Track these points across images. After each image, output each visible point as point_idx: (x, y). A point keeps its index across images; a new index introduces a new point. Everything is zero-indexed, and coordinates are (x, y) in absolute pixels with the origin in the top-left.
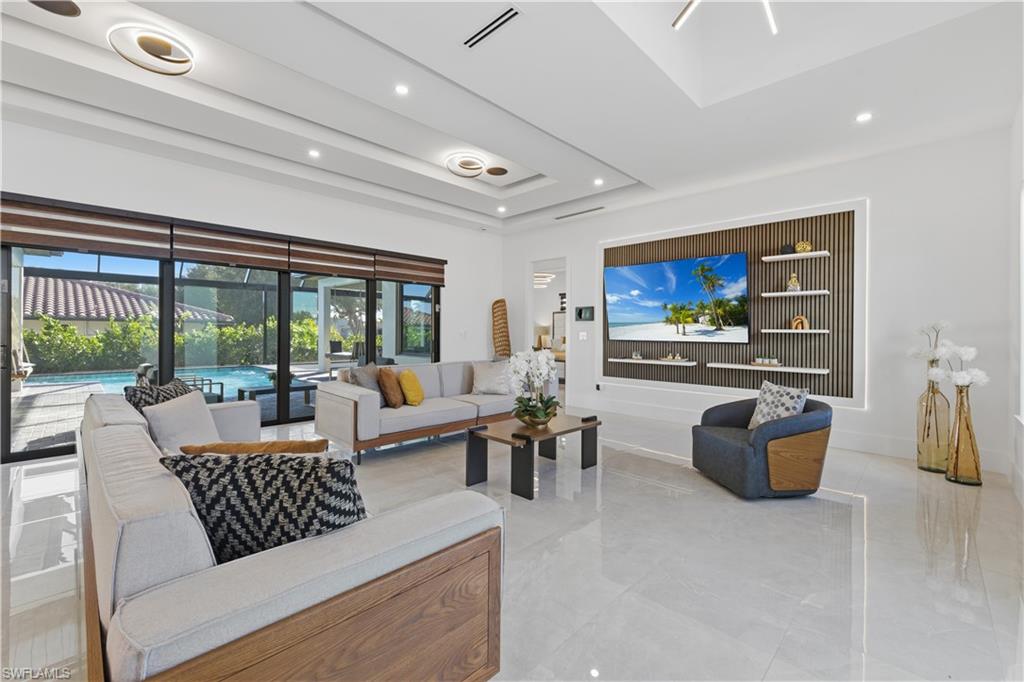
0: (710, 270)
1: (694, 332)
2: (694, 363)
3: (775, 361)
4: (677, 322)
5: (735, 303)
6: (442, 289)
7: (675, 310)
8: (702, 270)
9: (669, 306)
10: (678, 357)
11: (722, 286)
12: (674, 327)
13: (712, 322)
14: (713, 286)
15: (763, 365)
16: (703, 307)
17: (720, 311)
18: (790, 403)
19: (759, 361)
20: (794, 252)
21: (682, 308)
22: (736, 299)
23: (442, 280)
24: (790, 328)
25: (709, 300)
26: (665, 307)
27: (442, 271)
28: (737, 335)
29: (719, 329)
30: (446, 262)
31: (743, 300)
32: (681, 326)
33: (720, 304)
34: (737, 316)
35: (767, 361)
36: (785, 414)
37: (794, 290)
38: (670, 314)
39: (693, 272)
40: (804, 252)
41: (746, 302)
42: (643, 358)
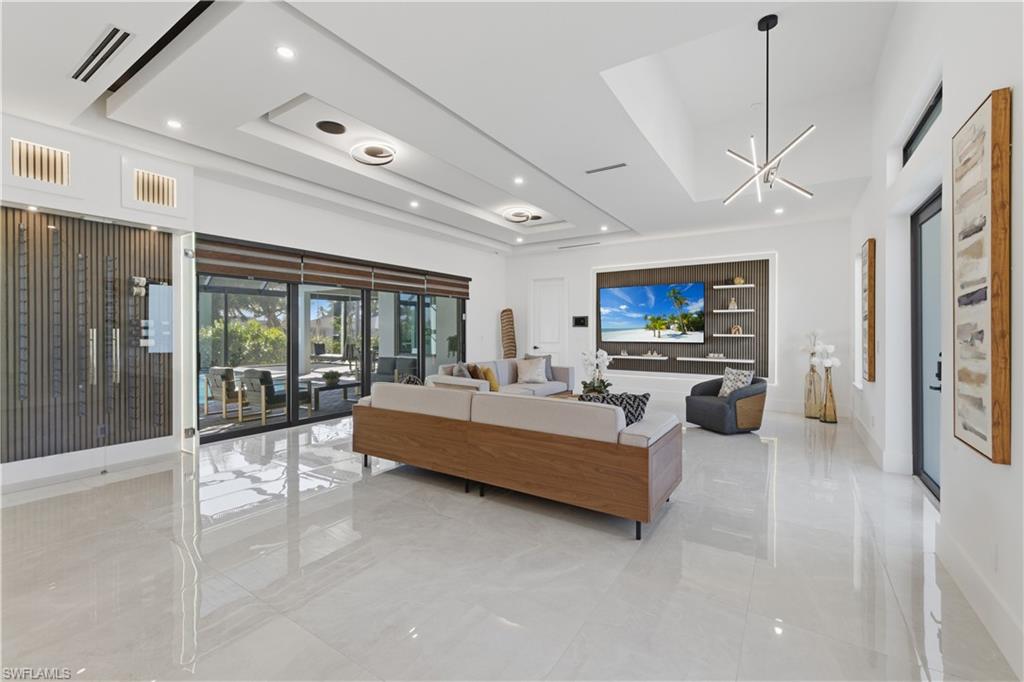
0: (679, 293)
1: (665, 336)
2: (666, 358)
3: (722, 355)
4: (654, 328)
5: (695, 316)
6: (467, 301)
7: (653, 320)
8: (674, 293)
9: (649, 317)
10: (655, 354)
11: (687, 304)
12: (652, 332)
13: (680, 329)
14: (681, 304)
15: (714, 357)
16: (673, 318)
17: (685, 321)
18: (744, 379)
19: (711, 355)
20: (733, 284)
21: (659, 319)
22: (696, 313)
23: (467, 294)
24: (731, 333)
25: (678, 314)
26: (646, 318)
27: (467, 287)
28: (697, 337)
29: (684, 333)
30: (470, 280)
31: (701, 314)
32: (657, 331)
33: (685, 316)
34: (697, 325)
35: (716, 355)
36: (742, 386)
37: (733, 308)
38: (650, 323)
39: (668, 294)
40: (739, 284)
41: (704, 315)
42: (629, 355)
